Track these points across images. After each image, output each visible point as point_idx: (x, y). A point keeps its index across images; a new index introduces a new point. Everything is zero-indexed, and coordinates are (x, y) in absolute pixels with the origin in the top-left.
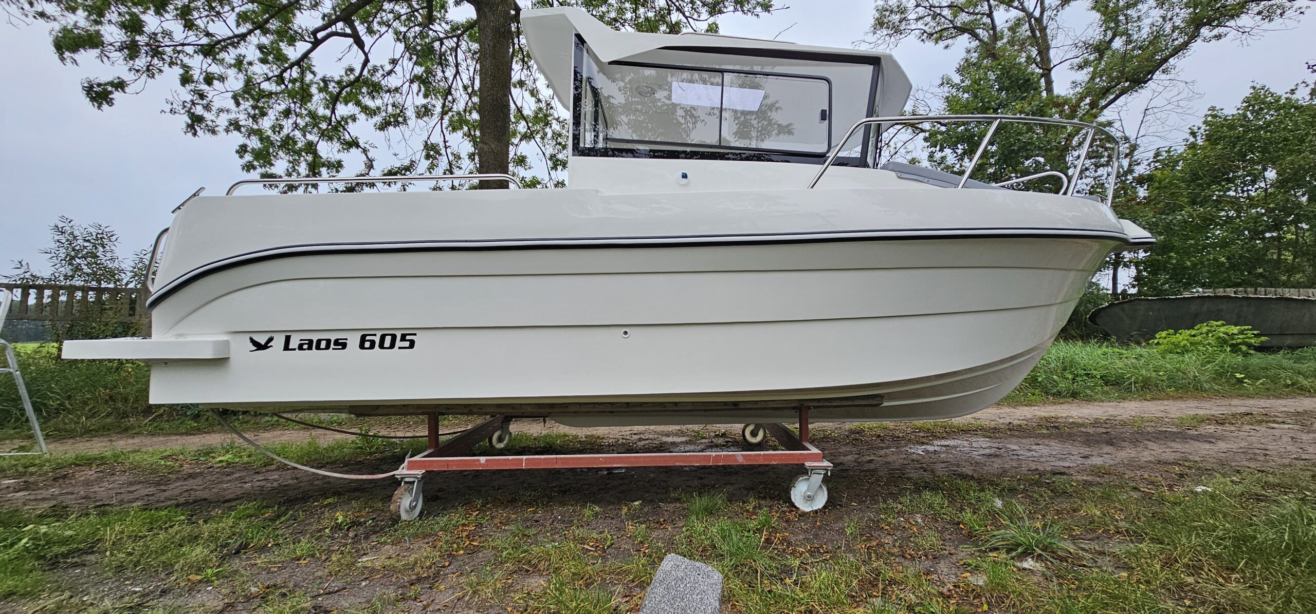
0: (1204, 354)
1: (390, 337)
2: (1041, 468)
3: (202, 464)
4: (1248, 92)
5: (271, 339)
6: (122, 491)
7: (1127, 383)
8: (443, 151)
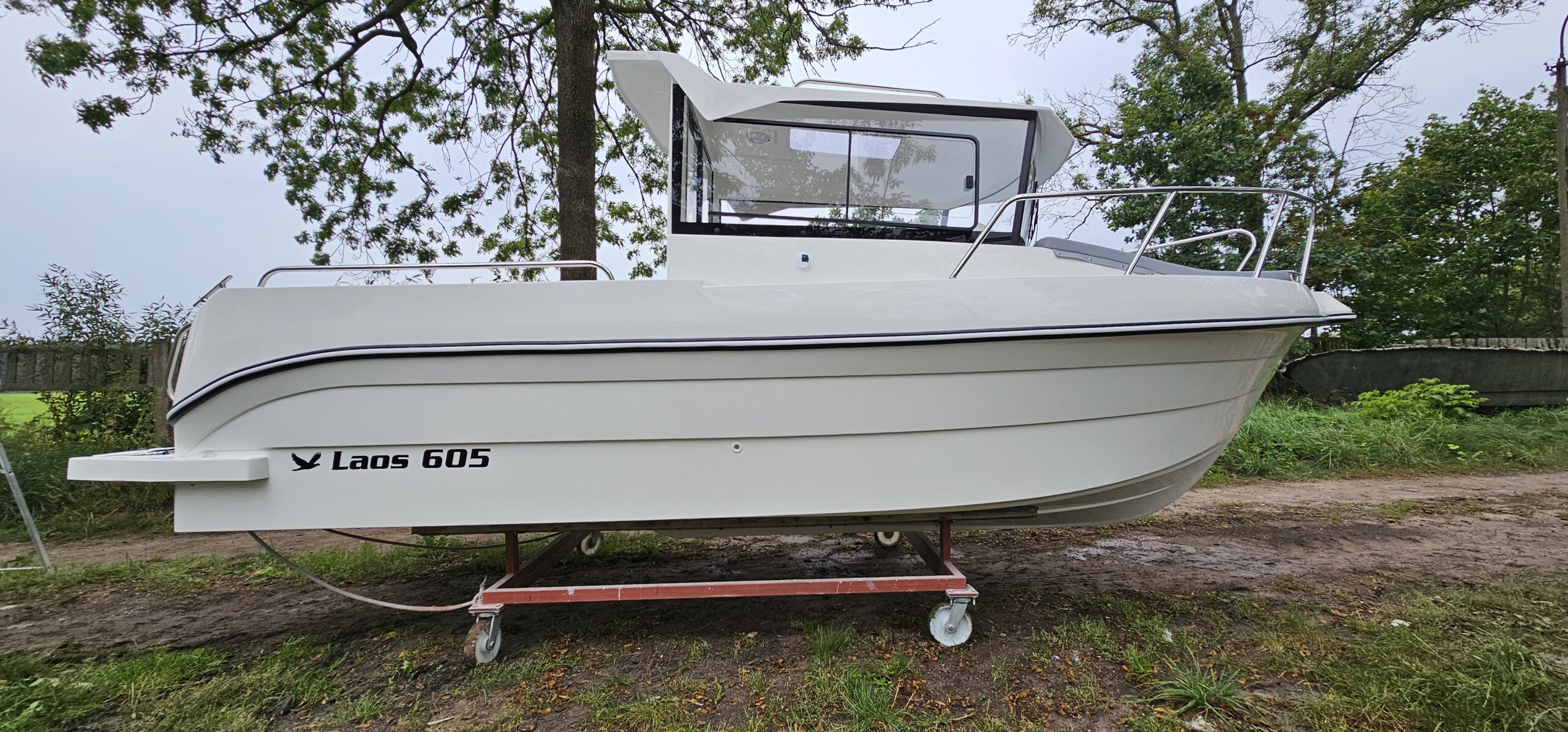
0: (1413, 421)
1: (459, 453)
2: (1219, 580)
3: (238, 579)
4: (1475, 98)
5: (317, 457)
6: (145, 620)
7: (1323, 458)
8: (515, 173)
